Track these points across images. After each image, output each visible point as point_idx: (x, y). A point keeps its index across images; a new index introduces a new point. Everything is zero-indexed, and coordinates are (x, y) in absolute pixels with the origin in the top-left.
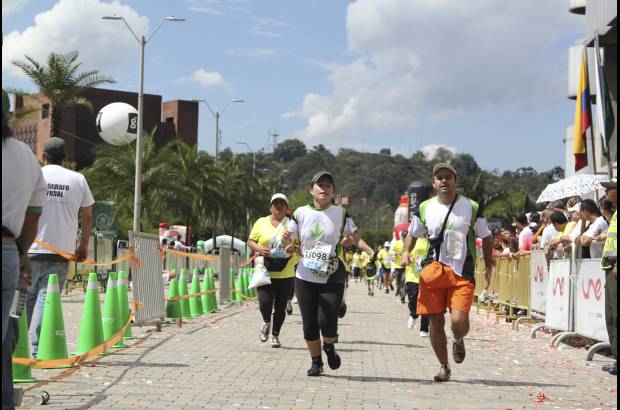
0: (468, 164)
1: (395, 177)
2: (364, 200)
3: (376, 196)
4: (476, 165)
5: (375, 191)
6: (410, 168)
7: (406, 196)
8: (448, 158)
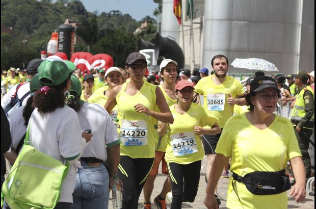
0: (79, 7)
1: (31, 13)
2: (11, 28)
3: (17, 25)
4: (84, 8)
5: (17, 22)
6: (41, 8)
7: (55, 32)
8: (66, 2)
